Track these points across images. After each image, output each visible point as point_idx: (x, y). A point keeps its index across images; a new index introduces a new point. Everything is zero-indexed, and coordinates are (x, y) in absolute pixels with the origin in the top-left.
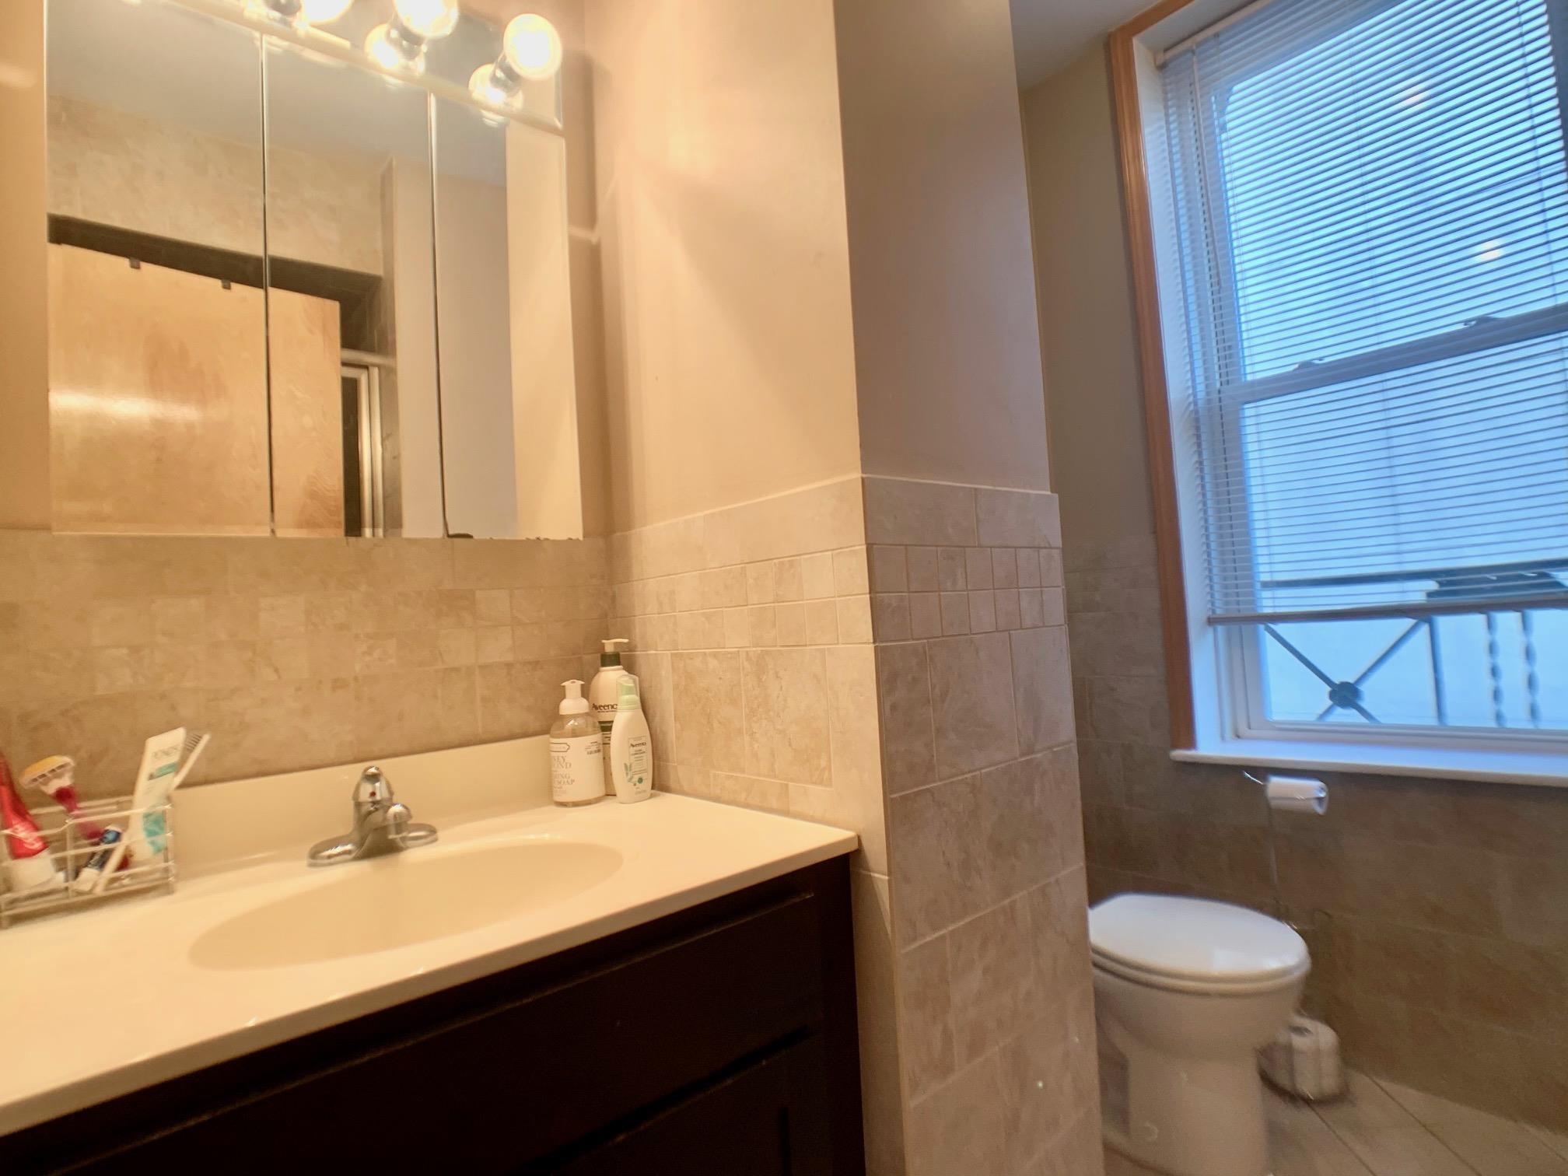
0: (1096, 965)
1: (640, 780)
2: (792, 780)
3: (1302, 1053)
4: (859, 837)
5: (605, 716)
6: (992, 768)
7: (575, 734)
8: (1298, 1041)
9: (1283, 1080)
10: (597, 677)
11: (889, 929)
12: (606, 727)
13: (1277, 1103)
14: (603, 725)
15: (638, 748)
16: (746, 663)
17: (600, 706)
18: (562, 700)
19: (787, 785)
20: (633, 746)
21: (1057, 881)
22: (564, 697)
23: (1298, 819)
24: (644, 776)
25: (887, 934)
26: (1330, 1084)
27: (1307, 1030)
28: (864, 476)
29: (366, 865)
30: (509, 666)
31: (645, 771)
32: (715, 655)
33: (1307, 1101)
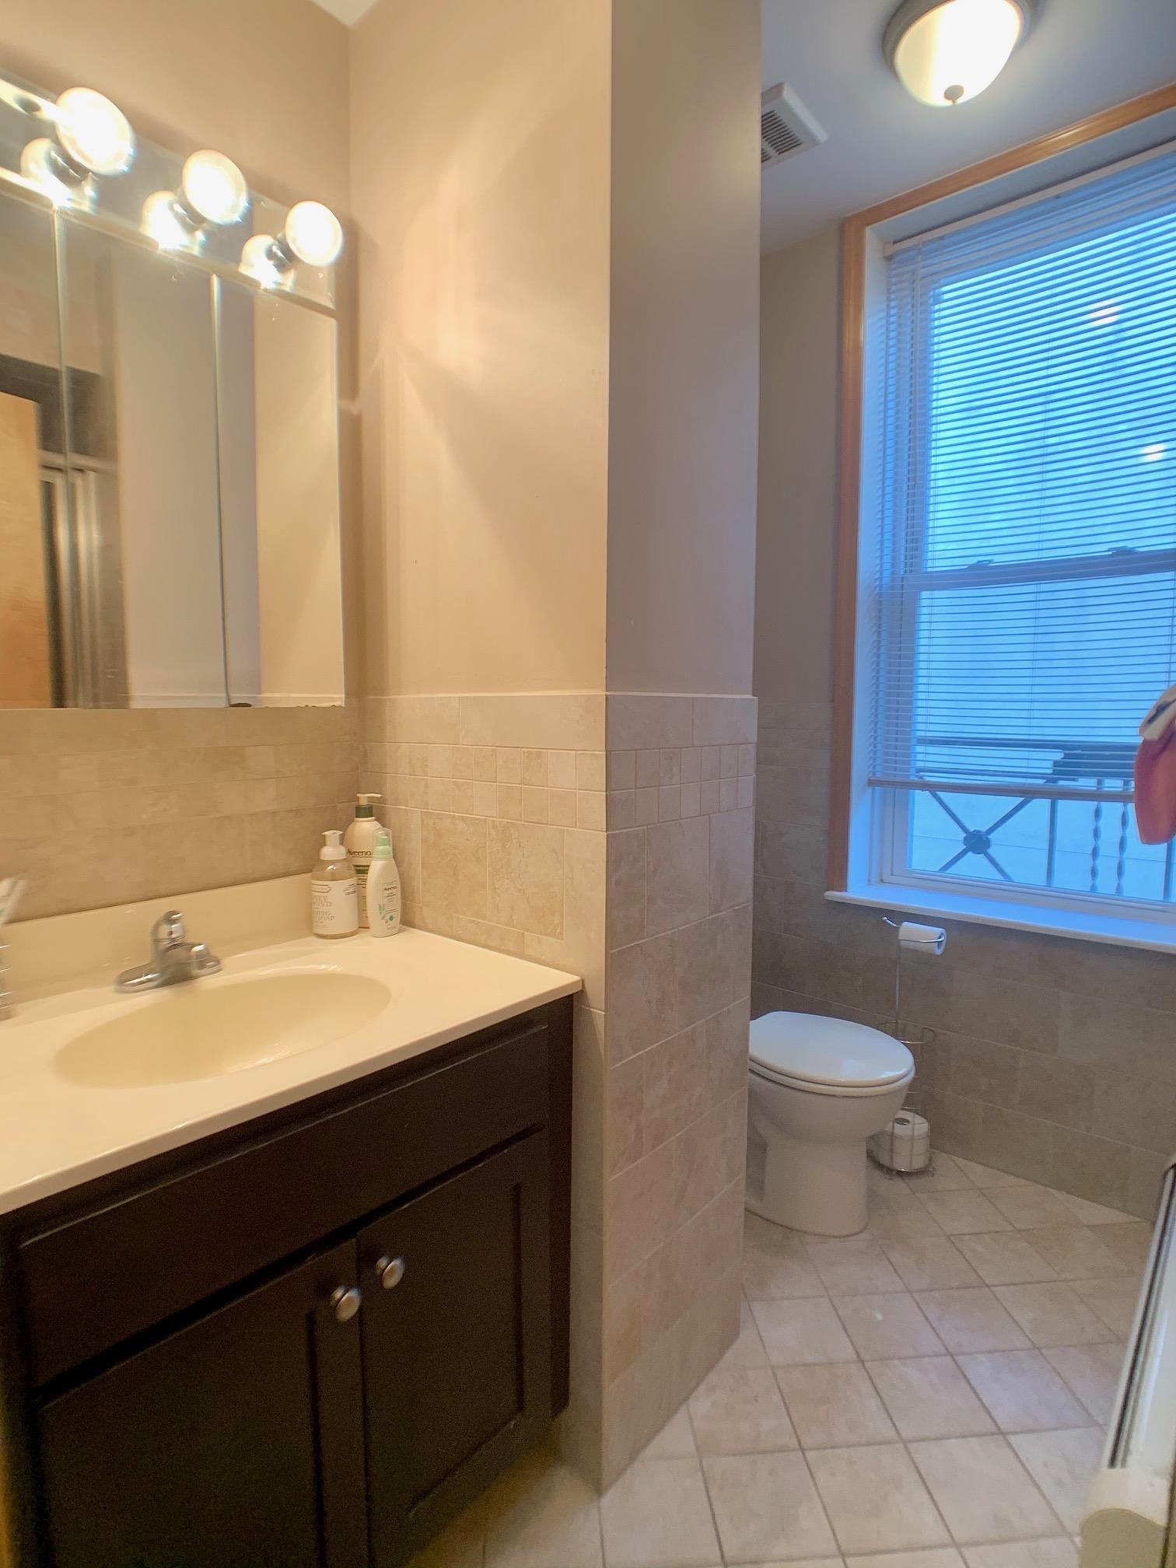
0: (752, 1071)
1: (391, 918)
2: (528, 930)
3: (902, 1138)
4: (583, 981)
5: (362, 861)
6: (687, 926)
7: (334, 877)
8: (899, 1129)
9: (885, 1160)
10: (351, 827)
11: (602, 1051)
12: (362, 870)
13: (878, 1174)
14: (358, 868)
15: (390, 891)
16: (492, 831)
17: (354, 853)
18: (322, 847)
19: (523, 934)
20: (386, 889)
21: (728, 1011)
22: (324, 845)
23: (923, 958)
24: (394, 914)
25: (600, 1056)
26: (919, 1163)
27: (908, 1121)
28: (608, 693)
29: (166, 993)
30: (274, 813)
31: (395, 910)
32: (463, 819)
33: (900, 1174)
